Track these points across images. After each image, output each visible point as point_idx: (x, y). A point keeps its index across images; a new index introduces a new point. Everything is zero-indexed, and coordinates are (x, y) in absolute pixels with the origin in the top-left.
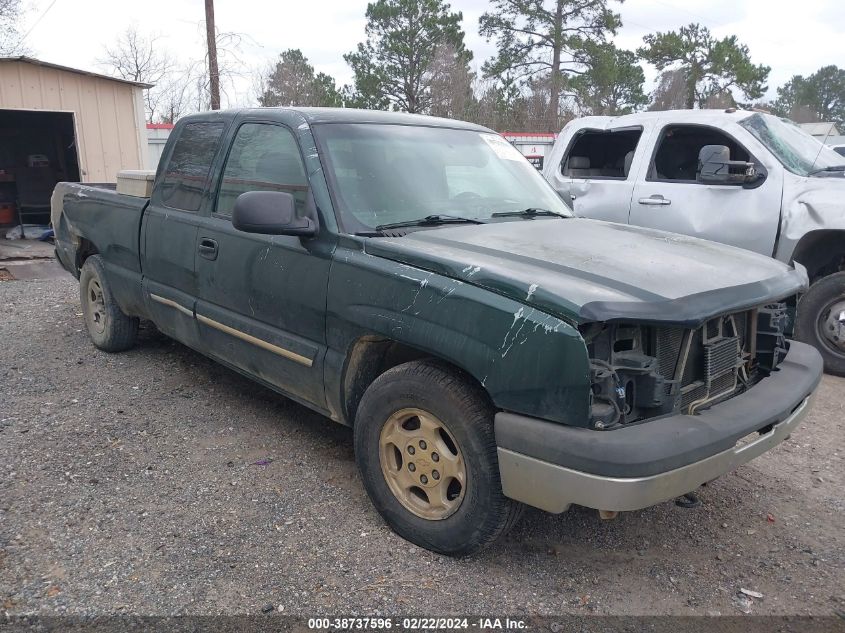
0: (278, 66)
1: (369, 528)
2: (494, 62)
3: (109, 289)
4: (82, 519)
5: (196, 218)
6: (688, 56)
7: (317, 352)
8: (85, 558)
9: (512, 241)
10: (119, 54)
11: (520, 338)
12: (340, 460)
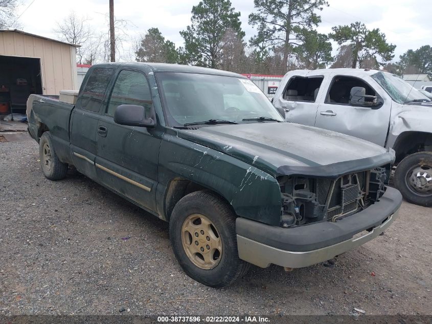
0: (147, 36)
1: (175, 272)
2: (255, 38)
3: (54, 149)
4: (34, 263)
5: (97, 116)
6: (354, 38)
7: (153, 184)
8: (34, 282)
9: (250, 134)
10: (66, 28)
11: (249, 182)
12: (164, 238)
